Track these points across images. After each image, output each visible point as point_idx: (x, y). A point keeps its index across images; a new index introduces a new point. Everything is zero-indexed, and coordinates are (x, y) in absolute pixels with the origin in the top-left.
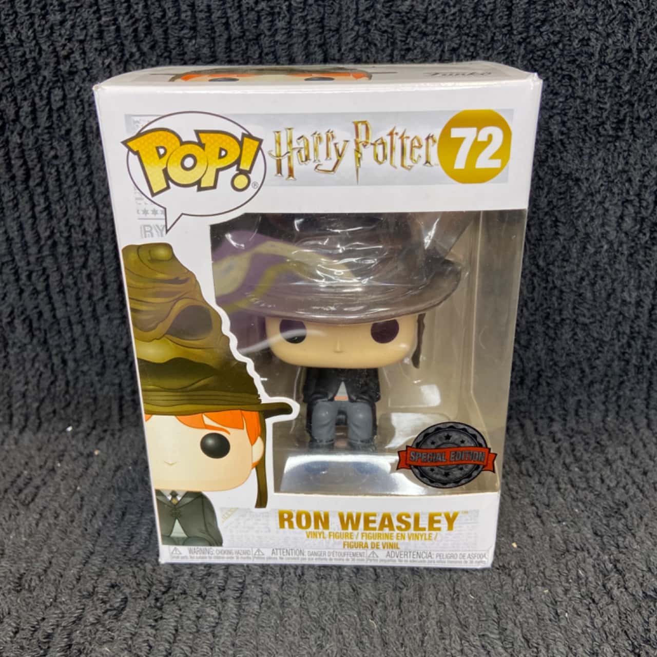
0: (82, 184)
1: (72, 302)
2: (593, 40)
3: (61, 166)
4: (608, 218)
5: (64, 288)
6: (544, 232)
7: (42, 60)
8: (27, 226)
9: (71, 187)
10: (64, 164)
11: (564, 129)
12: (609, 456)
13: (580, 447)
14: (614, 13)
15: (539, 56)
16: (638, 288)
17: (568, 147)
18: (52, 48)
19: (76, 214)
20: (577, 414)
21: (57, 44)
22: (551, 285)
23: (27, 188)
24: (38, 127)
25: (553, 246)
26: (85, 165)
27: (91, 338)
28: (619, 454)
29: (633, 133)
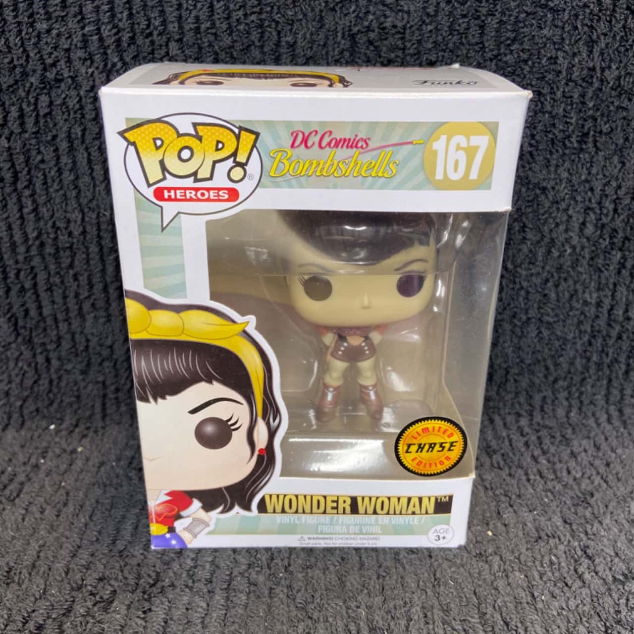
0: (68, 188)
1: (59, 299)
2: (561, 58)
3: (47, 171)
4: (572, 224)
5: (51, 286)
6: (513, 237)
7: (29, 66)
8: (16, 227)
9: (57, 191)
10: (51, 168)
11: (533, 142)
12: (574, 449)
13: (547, 441)
14: (579, 34)
15: (509, 72)
16: (599, 289)
17: (537, 158)
18: (38, 55)
19: (62, 217)
20: (542, 409)
21: (44, 52)
22: (518, 286)
23: (15, 190)
24: (26, 132)
25: (520, 250)
26: (71, 171)
27: (77, 336)
28: (583, 447)
29: (595, 146)
